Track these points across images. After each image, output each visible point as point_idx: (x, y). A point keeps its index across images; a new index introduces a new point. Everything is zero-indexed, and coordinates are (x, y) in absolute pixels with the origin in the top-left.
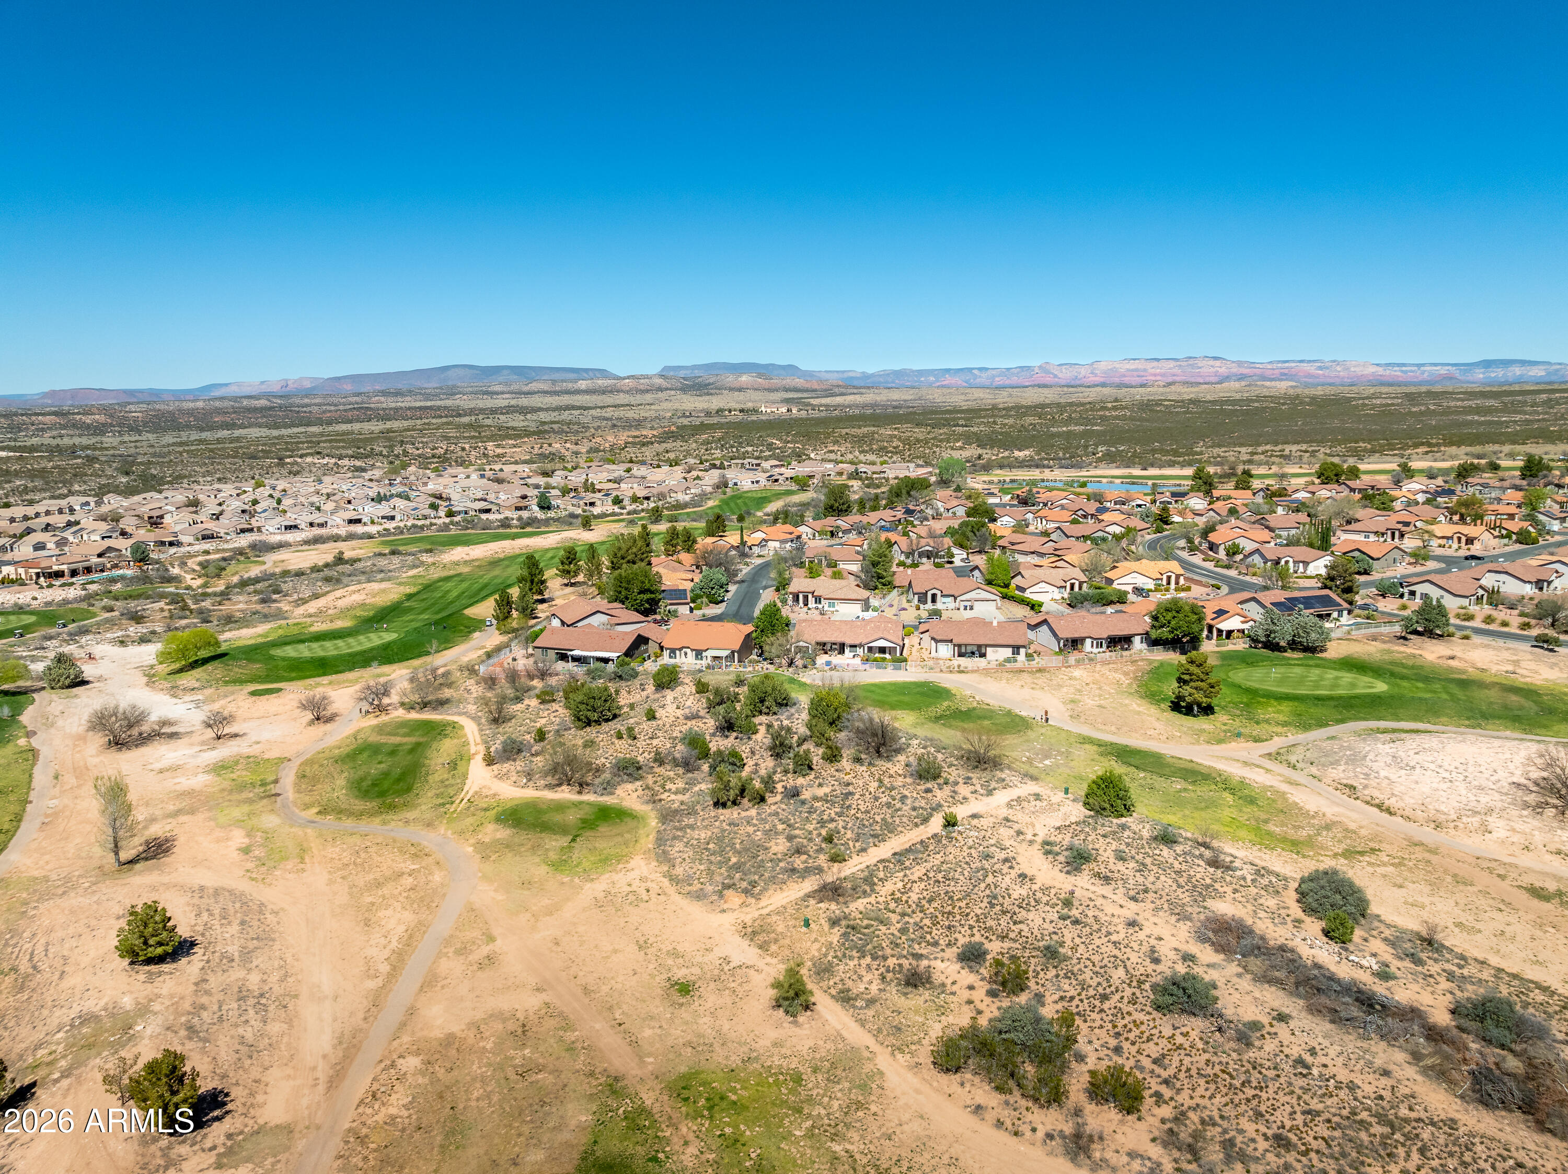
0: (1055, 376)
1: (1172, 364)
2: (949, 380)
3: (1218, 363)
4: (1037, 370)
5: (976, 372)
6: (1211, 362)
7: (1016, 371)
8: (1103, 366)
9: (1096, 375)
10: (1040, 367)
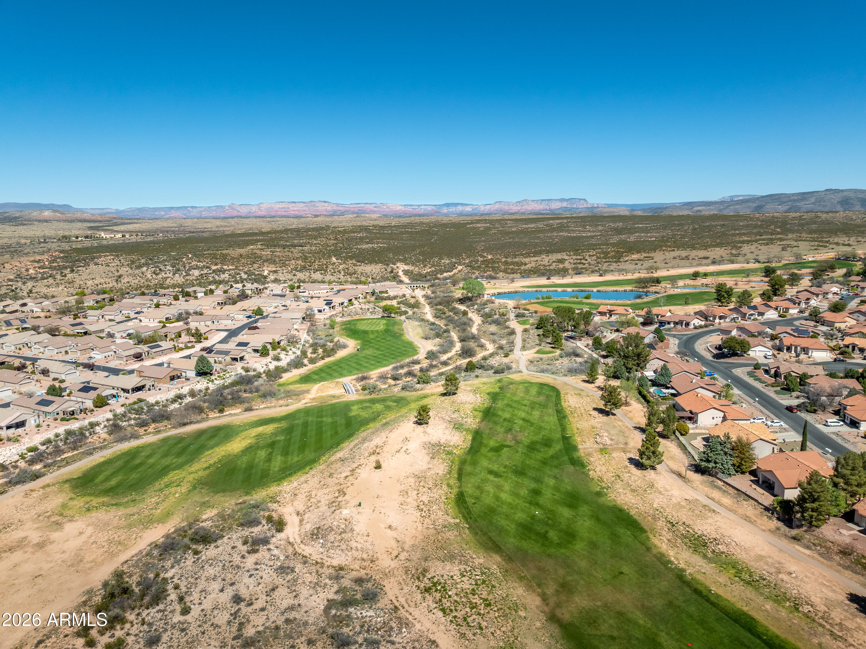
0: (238, 211)
1: (302, 205)
2: (173, 214)
3: (326, 204)
4: (227, 208)
5: (189, 209)
6: (323, 204)
7: (214, 208)
8: (265, 206)
9: (262, 211)
10: (229, 206)
